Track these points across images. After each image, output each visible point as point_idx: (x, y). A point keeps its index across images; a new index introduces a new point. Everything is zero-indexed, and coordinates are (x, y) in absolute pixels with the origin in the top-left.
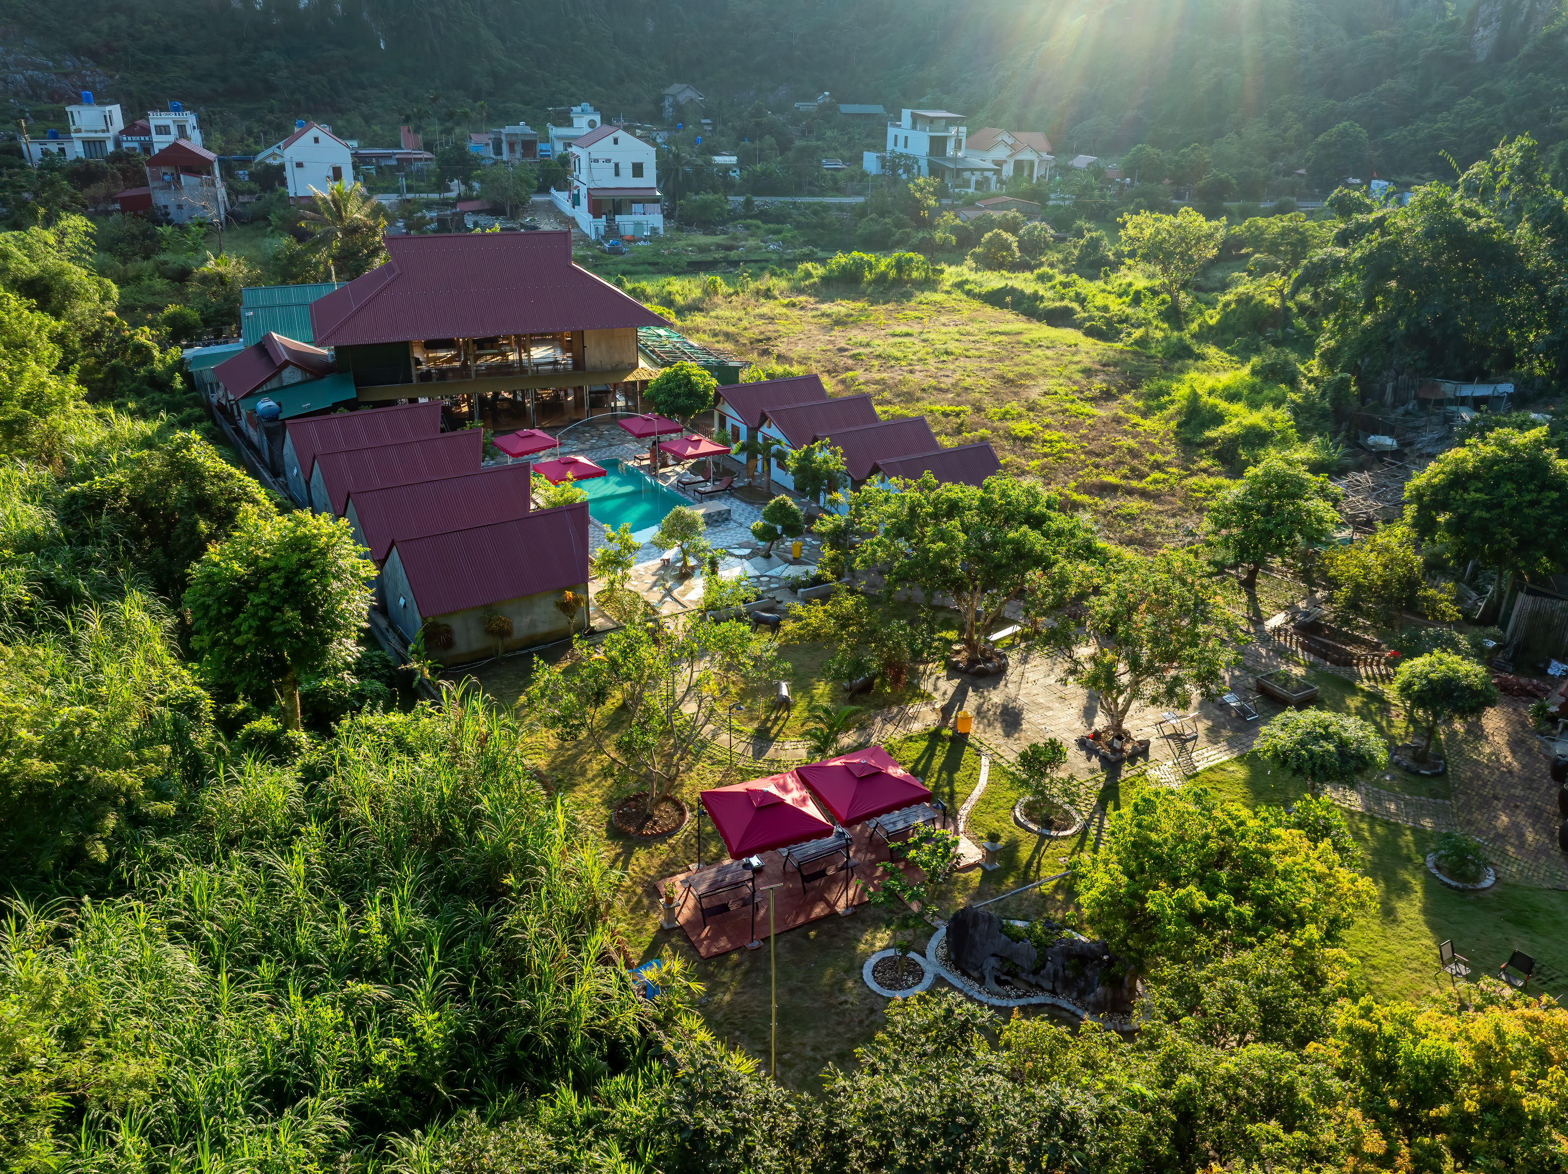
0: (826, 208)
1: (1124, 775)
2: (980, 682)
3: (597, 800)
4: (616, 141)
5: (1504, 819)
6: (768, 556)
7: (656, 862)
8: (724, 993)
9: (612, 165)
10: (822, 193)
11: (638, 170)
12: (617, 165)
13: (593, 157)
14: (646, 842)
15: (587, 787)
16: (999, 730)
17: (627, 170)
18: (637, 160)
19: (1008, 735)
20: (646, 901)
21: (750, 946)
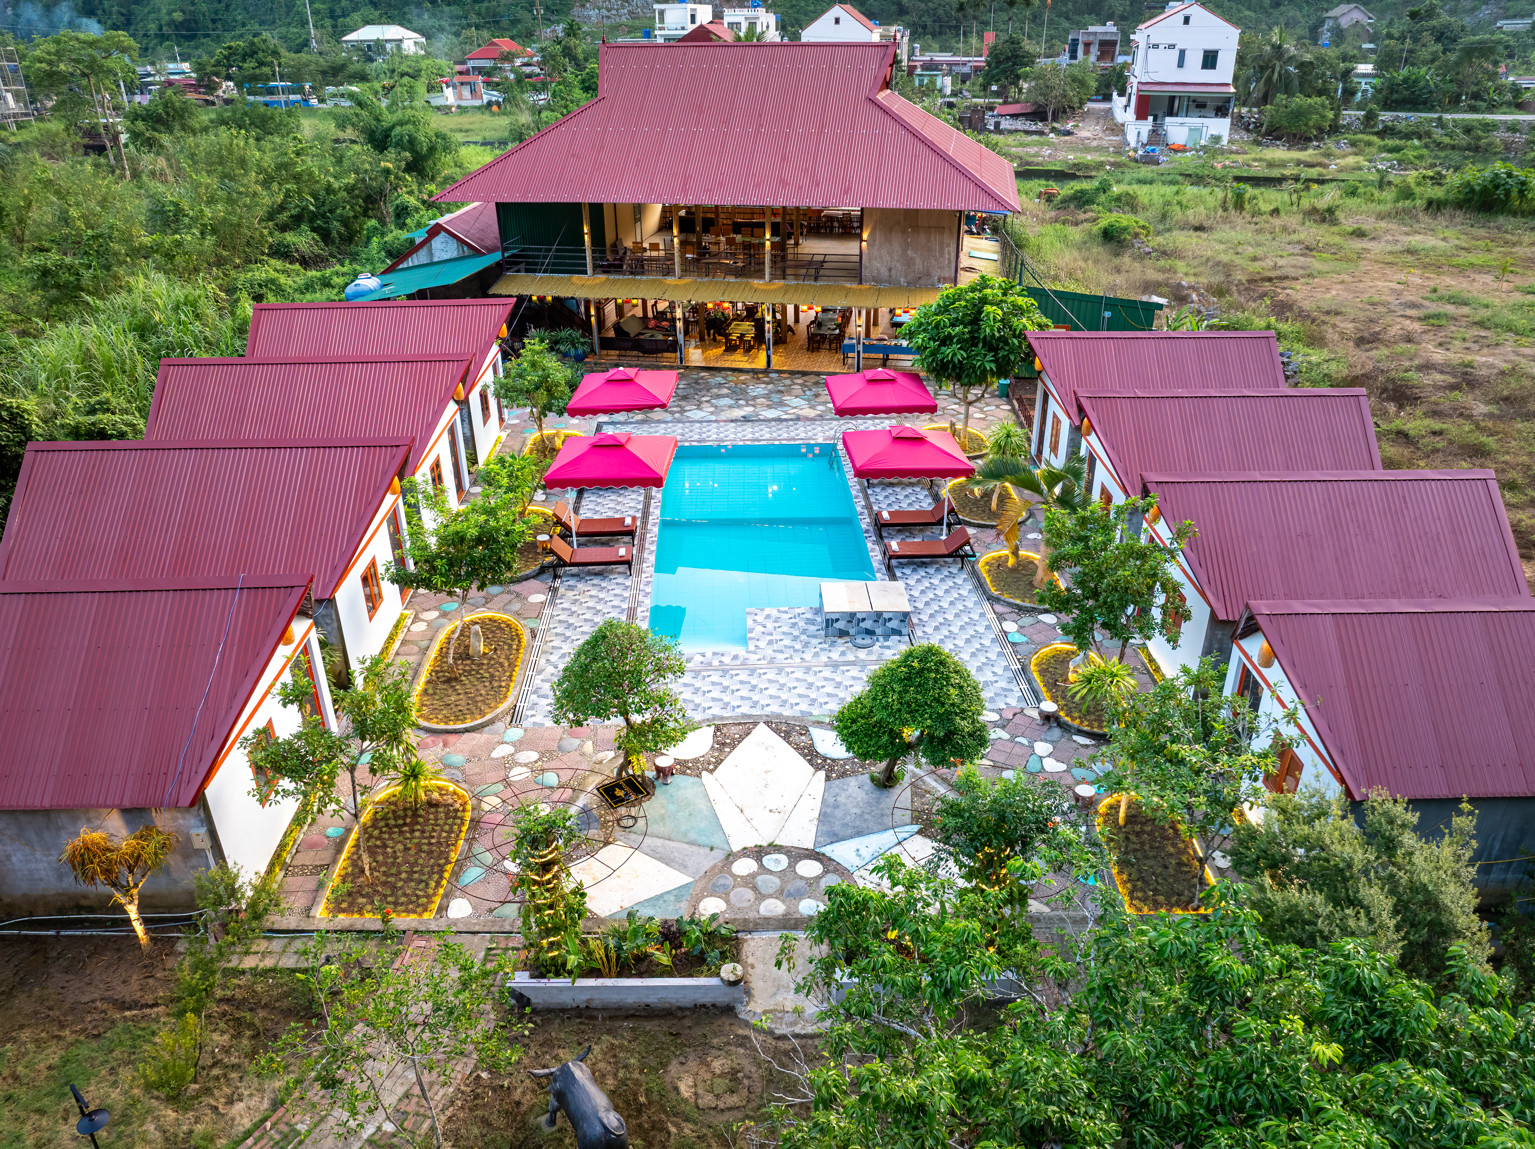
0: (1489, 127)
4: (1187, 20)
9: (1175, 53)
10: (1492, 108)
11: (1210, 60)
12: (1182, 53)
13: (1153, 41)
17: (1195, 59)
18: (1211, 47)
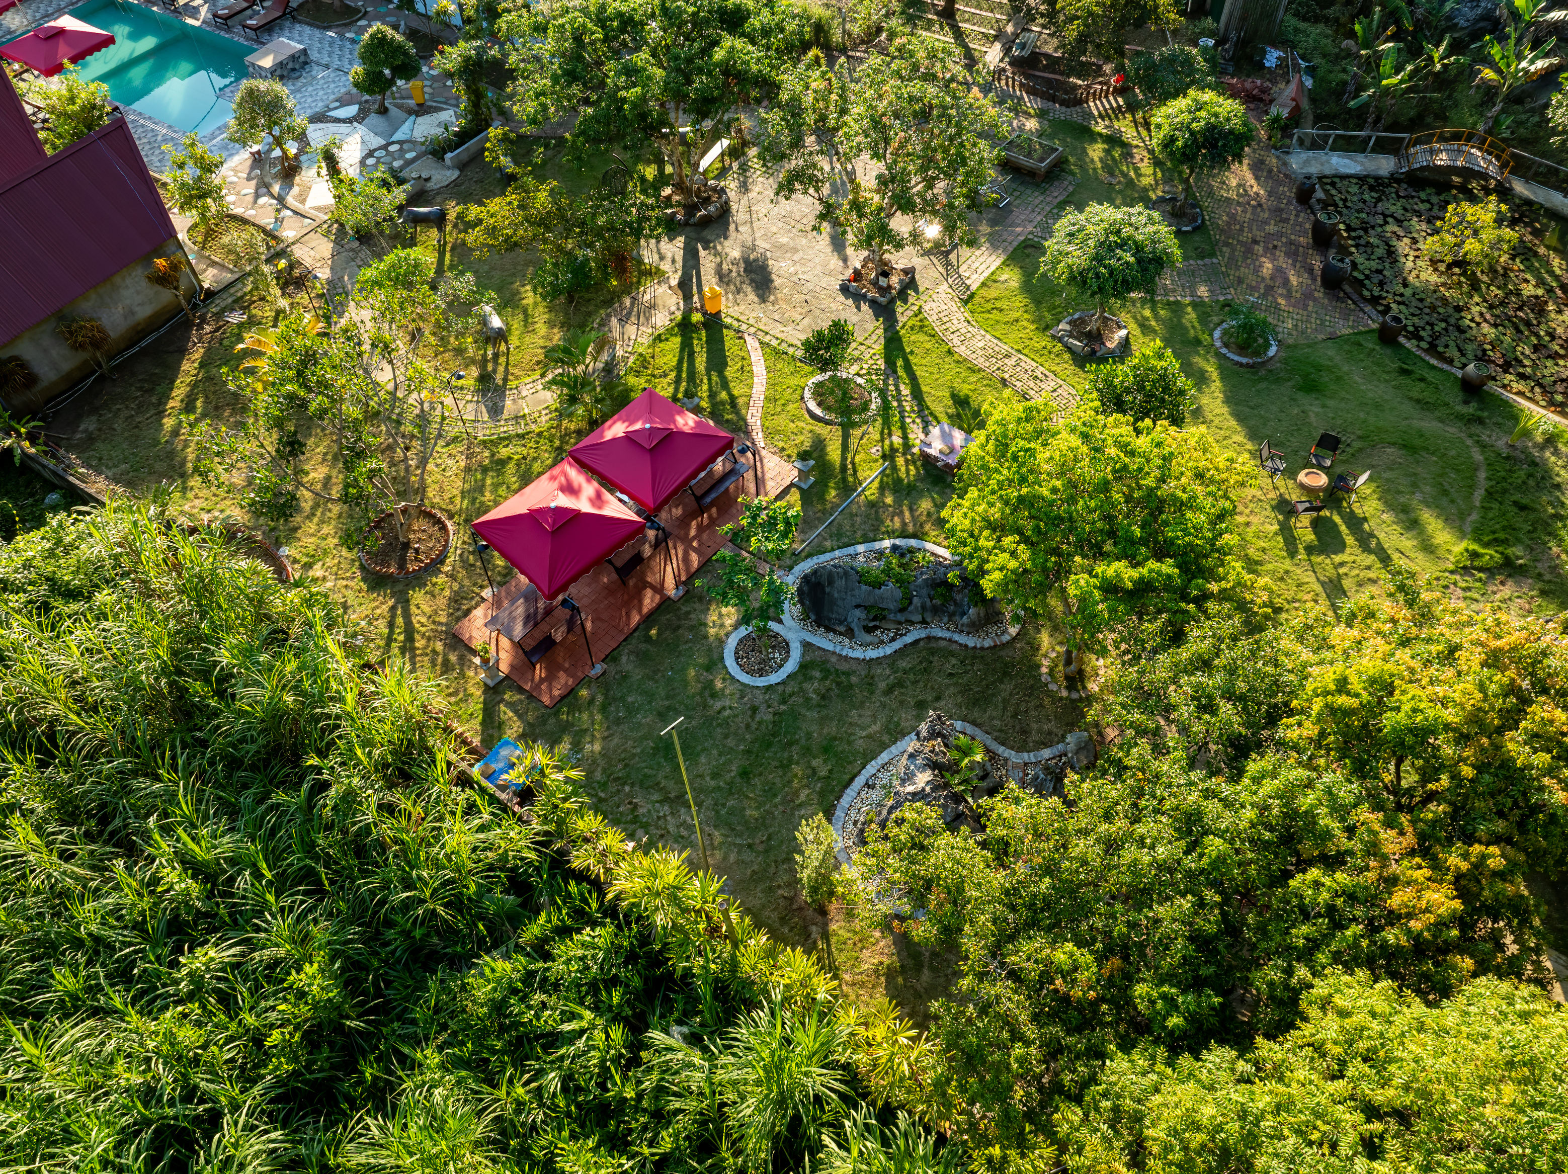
1: (902, 319)
2: (707, 234)
3: (333, 541)
5: (1268, 267)
6: (383, 111)
7: (442, 602)
8: (591, 742)
14: (418, 579)
15: (311, 527)
16: (752, 297)
19: (763, 299)
20: (453, 658)
21: (593, 673)
